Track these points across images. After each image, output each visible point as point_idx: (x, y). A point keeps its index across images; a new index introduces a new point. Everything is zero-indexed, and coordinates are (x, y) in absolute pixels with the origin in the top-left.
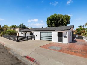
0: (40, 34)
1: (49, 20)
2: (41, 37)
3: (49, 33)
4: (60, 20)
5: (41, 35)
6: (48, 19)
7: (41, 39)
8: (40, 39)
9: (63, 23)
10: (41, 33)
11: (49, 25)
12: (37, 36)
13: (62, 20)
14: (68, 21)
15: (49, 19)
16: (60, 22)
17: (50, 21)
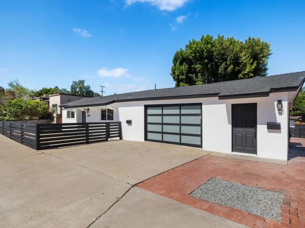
0: (146, 115)
1: (181, 64)
2: (150, 128)
3: (184, 111)
4: (225, 60)
5: (150, 119)
6: (175, 60)
7: (150, 136)
8: (146, 139)
9: (239, 72)
10: (150, 111)
11: (182, 80)
12: (129, 122)
13: (236, 61)
14: (258, 64)
15: (180, 59)
16: (226, 69)
17: (185, 67)
